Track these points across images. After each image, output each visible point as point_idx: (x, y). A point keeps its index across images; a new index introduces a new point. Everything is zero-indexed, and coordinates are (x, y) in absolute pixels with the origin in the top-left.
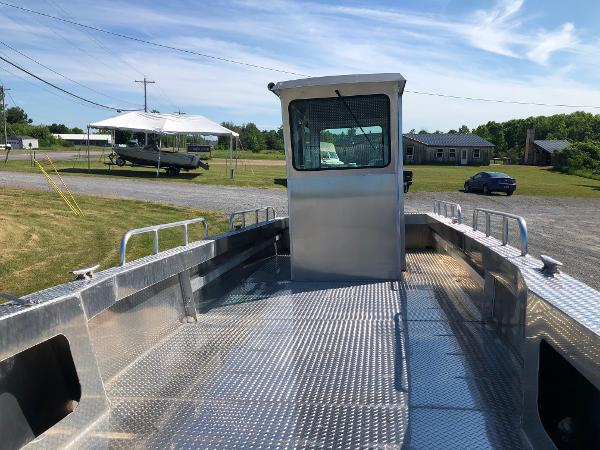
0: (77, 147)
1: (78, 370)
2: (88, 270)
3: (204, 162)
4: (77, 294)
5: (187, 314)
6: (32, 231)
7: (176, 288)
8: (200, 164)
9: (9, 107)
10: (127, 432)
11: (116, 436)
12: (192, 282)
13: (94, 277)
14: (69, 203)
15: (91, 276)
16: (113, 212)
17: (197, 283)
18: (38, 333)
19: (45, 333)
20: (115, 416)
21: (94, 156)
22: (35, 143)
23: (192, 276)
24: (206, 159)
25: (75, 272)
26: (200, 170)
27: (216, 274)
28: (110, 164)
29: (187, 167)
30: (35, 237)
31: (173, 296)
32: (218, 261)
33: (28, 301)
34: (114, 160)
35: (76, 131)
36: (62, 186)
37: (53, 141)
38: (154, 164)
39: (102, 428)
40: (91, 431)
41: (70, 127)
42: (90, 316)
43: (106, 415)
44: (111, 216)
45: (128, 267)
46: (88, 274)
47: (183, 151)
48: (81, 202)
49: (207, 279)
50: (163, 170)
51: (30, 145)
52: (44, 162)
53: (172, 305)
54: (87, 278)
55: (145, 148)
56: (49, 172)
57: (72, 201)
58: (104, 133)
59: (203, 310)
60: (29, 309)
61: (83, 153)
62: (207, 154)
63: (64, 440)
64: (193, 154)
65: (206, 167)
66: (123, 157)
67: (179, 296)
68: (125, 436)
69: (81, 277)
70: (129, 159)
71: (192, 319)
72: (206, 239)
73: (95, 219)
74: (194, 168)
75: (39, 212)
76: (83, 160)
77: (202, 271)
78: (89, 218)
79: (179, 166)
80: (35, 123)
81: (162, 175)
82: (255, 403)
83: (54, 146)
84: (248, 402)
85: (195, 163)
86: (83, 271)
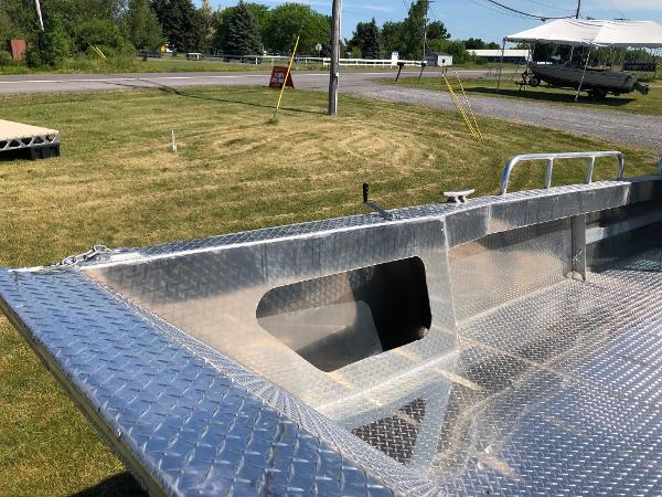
0: (490, 64)
1: (431, 297)
2: (460, 193)
3: (643, 84)
4: (441, 218)
5: (573, 269)
6: (431, 150)
7: (565, 235)
8: (636, 86)
9: (431, 21)
10: (471, 379)
11: (459, 380)
12: (588, 231)
13: (466, 202)
14: (470, 125)
15: (463, 201)
16: (515, 139)
17: (594, 234)
18: (394, 250)
19: (402, 251)
20: (463, 358)
21: (505, 74)
22: (449, 60)
23: (590, 224)
24: (647, 81)
25: (446, 194)
26: (635, 94)
27: (624, 227)
28: (521, 84)
29: (617, 91)
30: (431, 157)
31: (559, 242)
32: (629, 211)
33: (391, 215)
34: (528, 80)
35: (493, 46)
36: (466, 107)
37: (467, 58)
38: (575, 85)
39: (448, 367)
40: (435, 366)
41: (487, 41)
42: (452, 245)
43: (455, 354)
44: (513, 143)
45: (508, 198)
46: (460, 198)
47: (617, 69)
48: (484, 125)
49: (609, 232)
50: (585, 94)
51: (444, 61)
52: (454, 80)
53: (556, 252)
54: (459, 201)
55: (567, 65)
56: (456, 91)
57: (473, 123)
58: (523, 48)
59: (597, 269)
60: (388, 223)
61: (494, 72)
62: (650, 74)
63: (408, 364)
64: (629, 73)
65: (645, 91)
66: (539, 76)
67: (567, 245)
68: (468, 384)
69: (451, 200)
70: (545, 78)
71: (579, 276)
72: (618, 180)
73: (494, 145)
74: (626, 91)
75: (439, 132)
76: (493, 78)
77: (604, 220)
78: (488, 142)
79: (607, 89)
80: (452, 39)
81: (582, 100)
82: (642, 405)
83: (467, 64)
84: (631, 400)
85: (630, 84)
86: (456, 194)
